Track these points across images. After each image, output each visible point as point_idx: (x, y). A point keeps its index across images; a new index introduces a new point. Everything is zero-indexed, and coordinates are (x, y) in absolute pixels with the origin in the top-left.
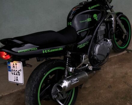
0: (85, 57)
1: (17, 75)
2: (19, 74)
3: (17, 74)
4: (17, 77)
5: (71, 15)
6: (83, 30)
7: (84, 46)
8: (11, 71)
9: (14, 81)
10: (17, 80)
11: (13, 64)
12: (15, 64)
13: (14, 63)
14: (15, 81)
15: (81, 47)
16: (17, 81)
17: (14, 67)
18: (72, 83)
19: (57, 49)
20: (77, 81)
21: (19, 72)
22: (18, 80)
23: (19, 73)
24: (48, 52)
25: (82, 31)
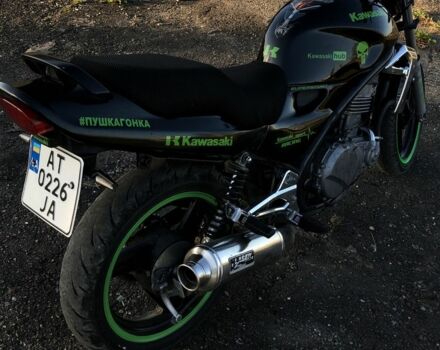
0: (287, 177)
1: (56, 195)
2: (63, 196)
3: (58, 193)
4: (53, 203)
5: (287, 22)
6: (308, 87)
7: (298, 141)
8: (36, 172)
9: (42, 210)
10: (50, 211)
11: (52, 153)
12: (59, 156)
13: (56, 152)
14: (44, 214)
15: (288, 144)
16: (51, 215)
17: (52, 163)
18: (232, 268)
19: (216, 141)
20: (248, 262)
21: (66, 188)
22: (53, 213)
23: (63, 190)
24: (183, 144)
25: (304, 88)
